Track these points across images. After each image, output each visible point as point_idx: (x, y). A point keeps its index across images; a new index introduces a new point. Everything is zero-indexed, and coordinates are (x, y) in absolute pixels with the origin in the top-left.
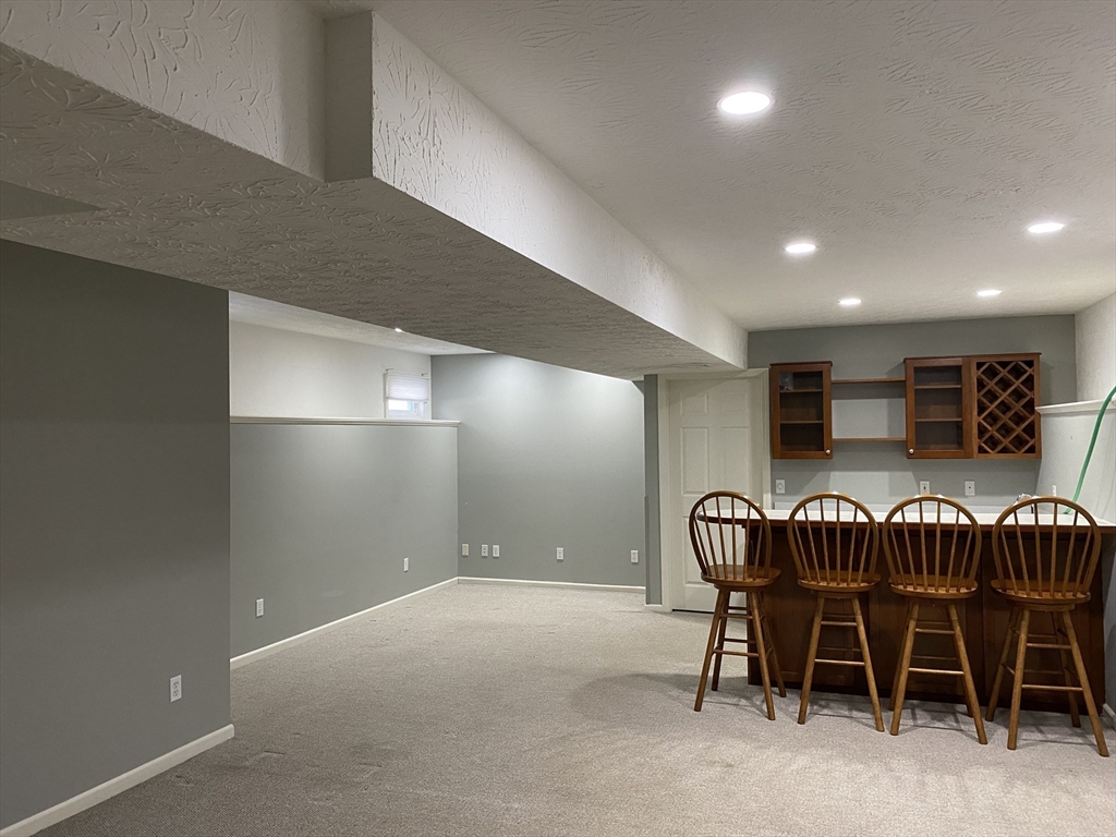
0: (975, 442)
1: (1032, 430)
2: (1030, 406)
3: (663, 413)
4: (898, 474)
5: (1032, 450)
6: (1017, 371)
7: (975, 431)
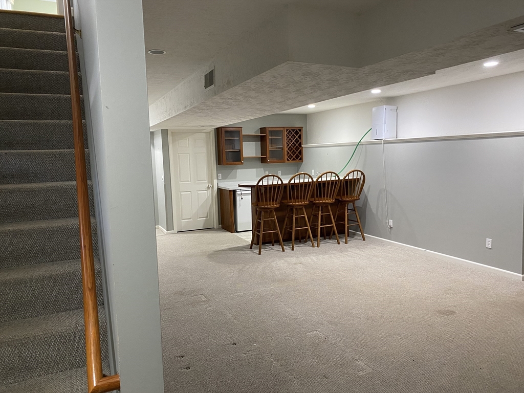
0: (286, 157)
1: (300, 153)
2: (300, 145)
3: (170, 146)
4: (259, 169)
5: (301, 159)
6: (297, 133)
7: (286, 153)
